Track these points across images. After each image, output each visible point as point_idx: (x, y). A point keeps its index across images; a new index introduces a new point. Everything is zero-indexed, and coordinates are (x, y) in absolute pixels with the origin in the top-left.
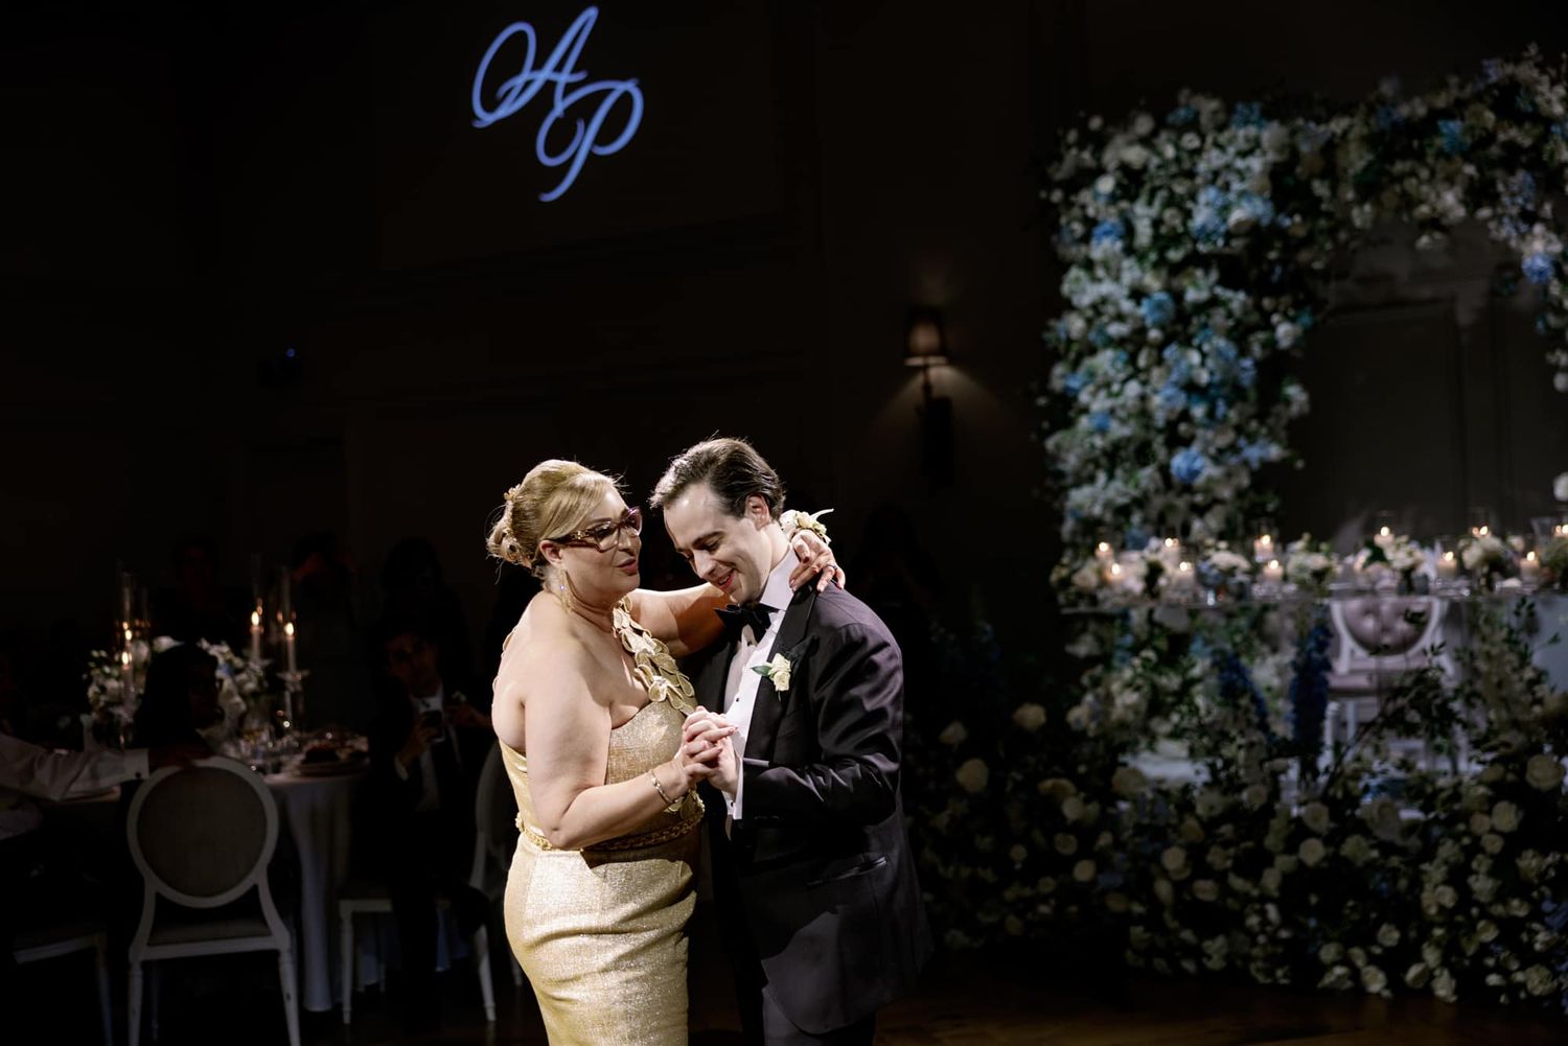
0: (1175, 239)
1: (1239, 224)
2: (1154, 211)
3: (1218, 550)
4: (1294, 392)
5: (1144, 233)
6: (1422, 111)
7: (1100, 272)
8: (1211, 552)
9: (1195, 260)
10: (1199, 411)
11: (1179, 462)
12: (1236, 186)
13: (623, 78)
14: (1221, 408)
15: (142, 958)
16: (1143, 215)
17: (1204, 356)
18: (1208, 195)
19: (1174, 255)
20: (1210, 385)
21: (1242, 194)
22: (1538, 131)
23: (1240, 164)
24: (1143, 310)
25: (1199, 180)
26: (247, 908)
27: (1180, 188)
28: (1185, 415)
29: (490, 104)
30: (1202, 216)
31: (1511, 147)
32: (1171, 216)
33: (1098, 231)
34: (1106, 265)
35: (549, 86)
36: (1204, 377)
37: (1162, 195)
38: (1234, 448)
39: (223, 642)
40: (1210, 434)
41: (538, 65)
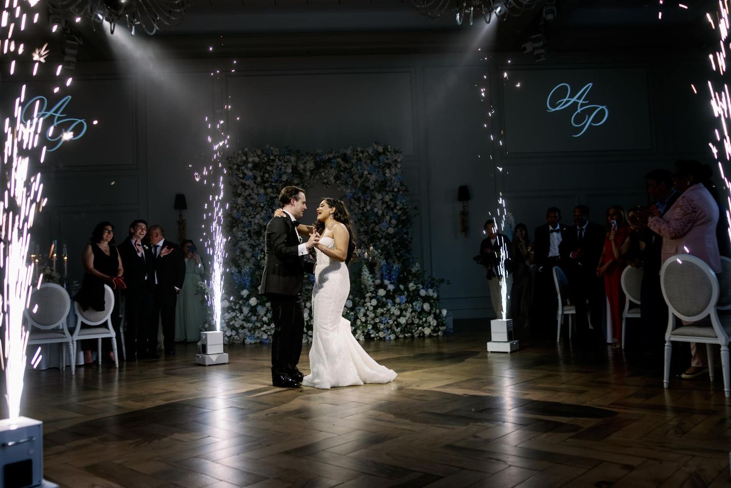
0: (267, 182)
2: (261, 174)
5: (259, 179)
6: (327, 157)
7: (247, 187)
13: (80, 118)
15: (76, 339)
19: (266, 185)
22: (351, 165)
26: (105, 325)
31: (345, 168)
34: (249, 185)
37: (263, 170)
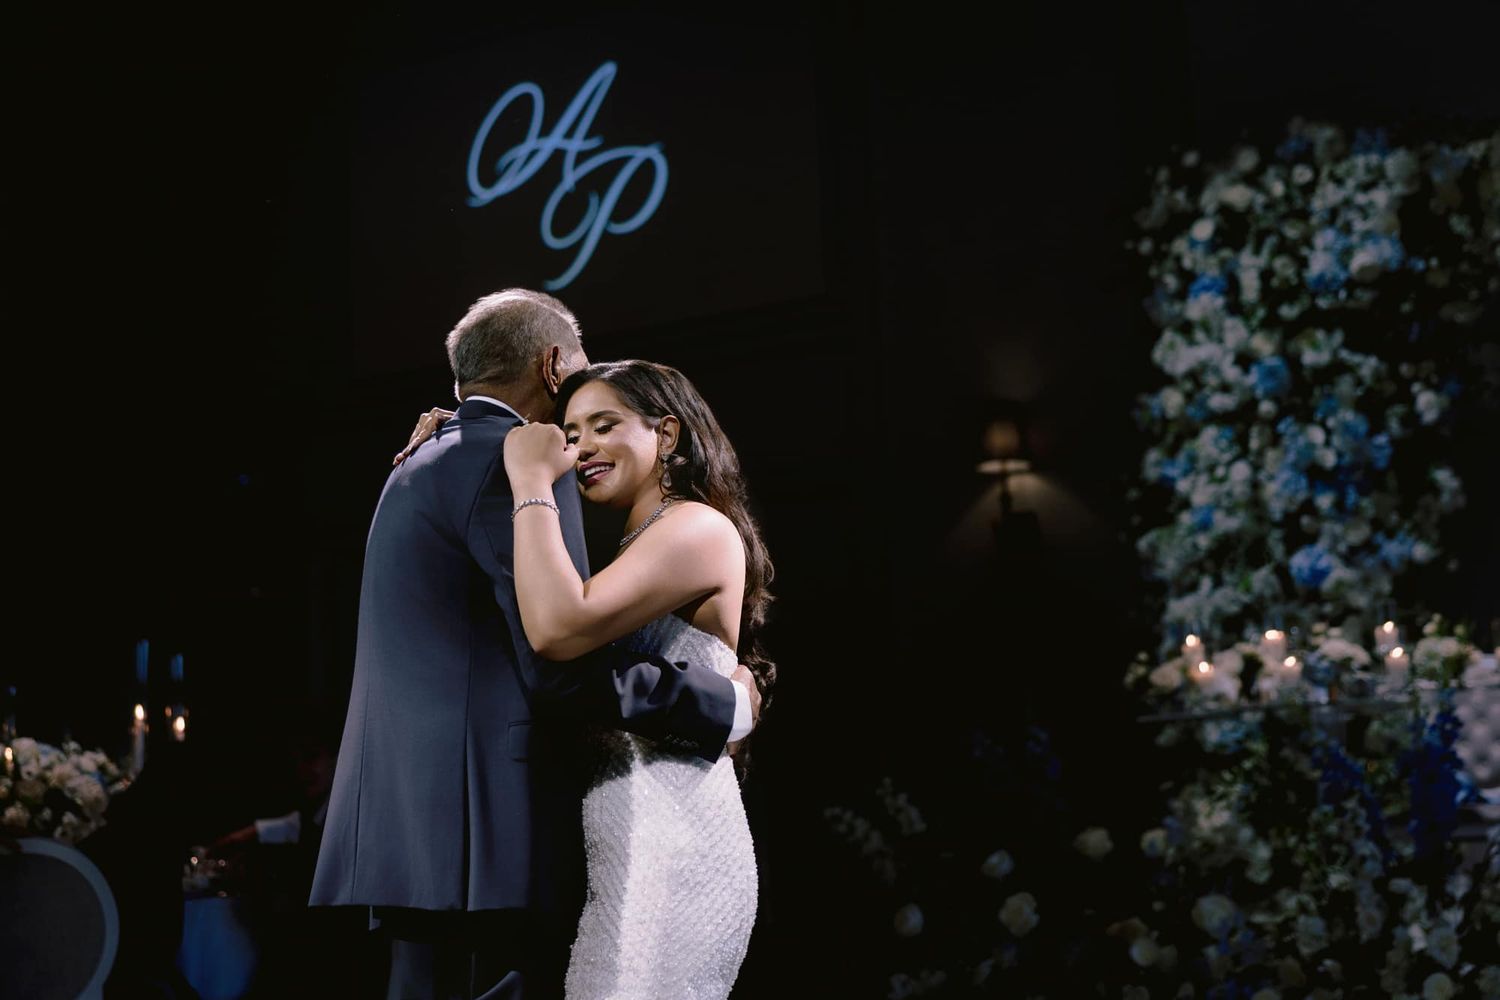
0: (1290, 293)
1: (1363, 269)
2: (1262, 260)
3: (1328, 637)
4: (1443, 476)
5: (1250, 287)
7: (1200, 335)
8: (1319, 640)
9: (1313, 319)
10: (1325, 501)
11: (1300, 561)
12: (1359, 225)
13: (644, 142)
14: (1352, 496)
16: (1249, 267)
17: (1328, 432)
18: (1325, 238)
20: (1337, 468)
21: (1367, 235)
23: (1361, 199)
24: (1253, 378)
25: (1314, 221)
27: (1292, 232)
28: (1309, 507)
29: (489, 178)
30: (1320, 263)
32: (1283, 266)
33: (1196, 286)
34: (1206, 327)
35: (558, 155)
36: (1329, 459)
37: (1271, 241)
38: (1369, 547)
39: (99, 750)
40: (1338, 528)
41: (546, 130)
